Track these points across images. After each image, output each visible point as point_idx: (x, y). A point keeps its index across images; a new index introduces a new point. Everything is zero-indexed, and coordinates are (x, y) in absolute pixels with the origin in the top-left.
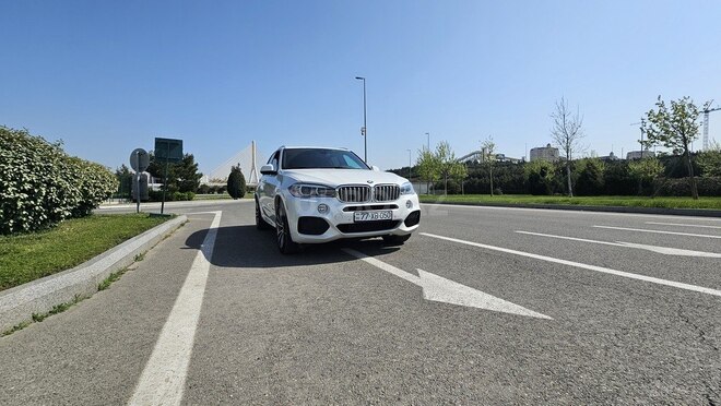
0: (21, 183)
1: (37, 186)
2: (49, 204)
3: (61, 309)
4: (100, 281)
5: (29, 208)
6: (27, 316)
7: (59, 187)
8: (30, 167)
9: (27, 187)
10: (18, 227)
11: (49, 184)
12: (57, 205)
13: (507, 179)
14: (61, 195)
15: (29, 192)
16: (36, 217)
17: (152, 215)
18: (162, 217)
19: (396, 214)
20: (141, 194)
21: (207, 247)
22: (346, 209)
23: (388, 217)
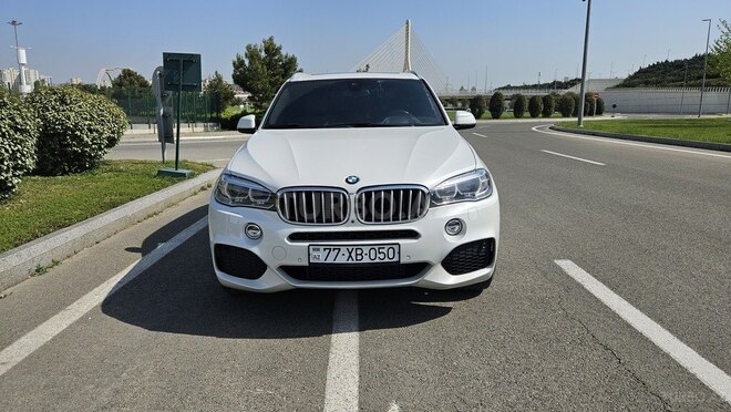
17: (160, 173)
18: (171, 175)
19: (409, 251)
20: (166, 137)
21: (163, 248)
22: (294, 237)
23: (390, 257)
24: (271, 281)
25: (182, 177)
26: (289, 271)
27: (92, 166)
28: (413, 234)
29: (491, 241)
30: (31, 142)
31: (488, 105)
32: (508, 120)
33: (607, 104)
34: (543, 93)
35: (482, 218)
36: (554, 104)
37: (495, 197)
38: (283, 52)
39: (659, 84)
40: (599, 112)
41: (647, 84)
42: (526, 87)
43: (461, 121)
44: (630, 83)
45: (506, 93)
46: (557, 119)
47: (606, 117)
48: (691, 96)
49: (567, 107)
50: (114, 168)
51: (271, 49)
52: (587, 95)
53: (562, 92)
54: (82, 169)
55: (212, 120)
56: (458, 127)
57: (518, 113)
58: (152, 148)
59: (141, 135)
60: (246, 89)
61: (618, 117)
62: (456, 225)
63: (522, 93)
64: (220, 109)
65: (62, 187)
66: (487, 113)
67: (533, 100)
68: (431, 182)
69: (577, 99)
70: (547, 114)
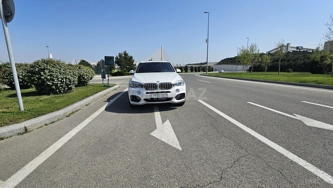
0: (58, 79)
1: (63, 79)
2: (67, 85)
3: (53, 122)
4: (68, 114)
5: (62, 86)
6: (43, 124)
7: (69, 79)
8: (60, 73)
9: (60, 79)
10: (60, 91)
11: (66, 78)
12: (70, 85)
13: (299, 62)
14: (70, 81)
15: (61, 81)
16: (64, 89)
17: (104, 86)
18: (108, 86)
19: (169, 95)
20: (104, 77)
21: (112, 101)
22: (147, 93)
23: (166, 96)
24: (142, 102)
25: (110, 87)
26: (146, 100)
27: (87, 85)
28: (170, 92)
29: (184, 94)
30: (77, 78)
31: (184, 69)
32: (189, 73)
33: (214, 69)
34: (198, 66)
35: (183, 89)
36: (201, 69)
37: (185, 85)
38: (129, 55)
39: (227, 64)
40: (212, 71)
41: (224, 64)
42: (194, 64)
43: (178, 71)
44: (220, 63)
45: (188, 66)
46: (202, 73)
47: (214, 72)
48: (234, 67)
49: (204, 70)
50: (92, 85)
51: (126, 54)
52: (209, 67)
53: (203, 66)
54: (84, 85)
55: (110, 74)
56: (178, 72)
57: (192, 71)
58: (100, 81)
59: (98, 77)
60: (119, 65)
61: (217, 72)
62: (178, 90)
63: (193, 66)
64: (111, 71)
65: (82, 89)
66: (184, 71)
67: (195, 67)
68: (173, 82)
69: (206, 67)
70: (199, 71)
